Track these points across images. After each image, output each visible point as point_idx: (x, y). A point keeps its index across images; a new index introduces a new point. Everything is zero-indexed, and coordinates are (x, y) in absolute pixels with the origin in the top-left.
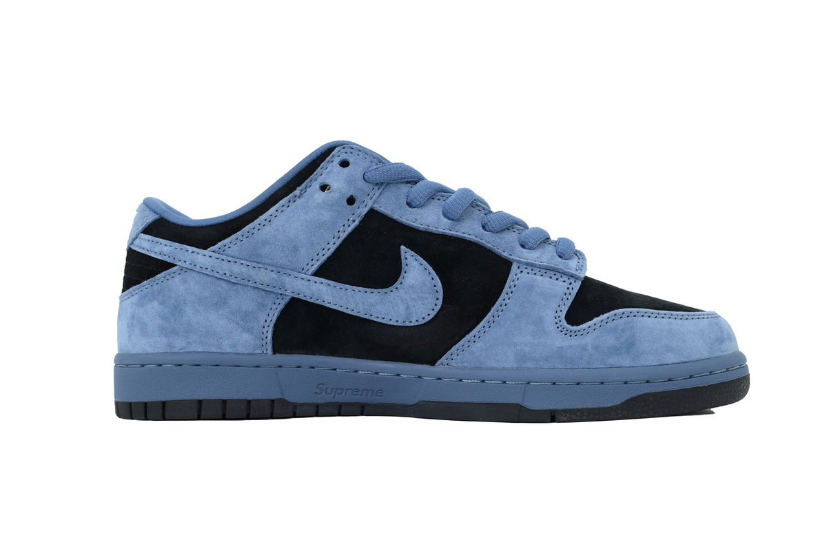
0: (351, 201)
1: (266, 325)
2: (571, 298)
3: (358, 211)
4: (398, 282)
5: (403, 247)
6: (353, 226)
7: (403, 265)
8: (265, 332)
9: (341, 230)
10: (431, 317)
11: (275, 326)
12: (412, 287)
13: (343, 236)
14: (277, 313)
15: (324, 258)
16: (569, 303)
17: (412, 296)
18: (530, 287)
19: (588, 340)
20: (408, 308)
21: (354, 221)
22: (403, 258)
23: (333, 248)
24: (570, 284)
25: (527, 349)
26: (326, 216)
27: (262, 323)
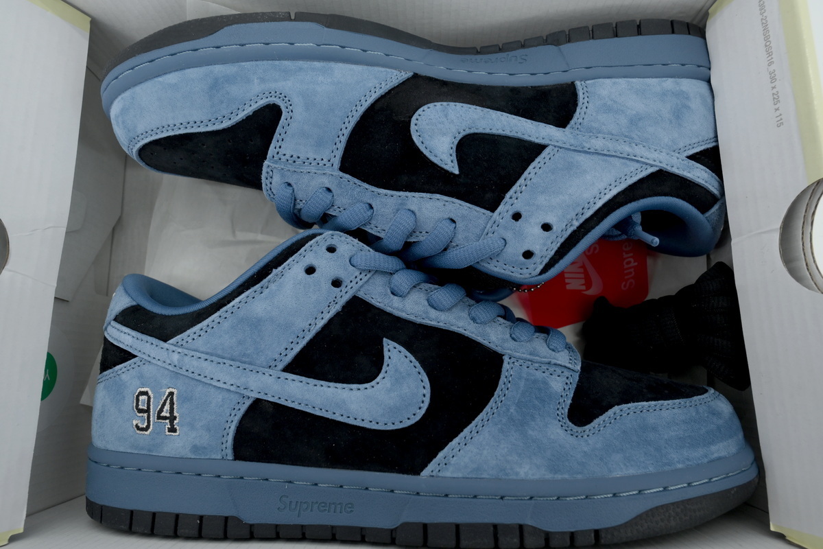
0: (517, 216)
1: (586, 104)
2: (276, 136)
3: (508, 207)
4: (458, 139)
5: (457, 172)
6: (511, 192)
7: (454, 155)
8: (586, 98)
9: (524, 187)
10: (421, 109)
11: (576, 105)
12: (444, 134)
13: (521, 181)
14: (576, 115)
15: (537, 160)
16: (279, 129)
17: (442, 126)
18: (320, 144)
19: (256, 87)
20: (446, 116)
21: (511, 198)
22: (456, 162)
23: (530, 168)
24: (278, 153)
25: (321, 78)
26: (542, 200)
27: (590, 106)
